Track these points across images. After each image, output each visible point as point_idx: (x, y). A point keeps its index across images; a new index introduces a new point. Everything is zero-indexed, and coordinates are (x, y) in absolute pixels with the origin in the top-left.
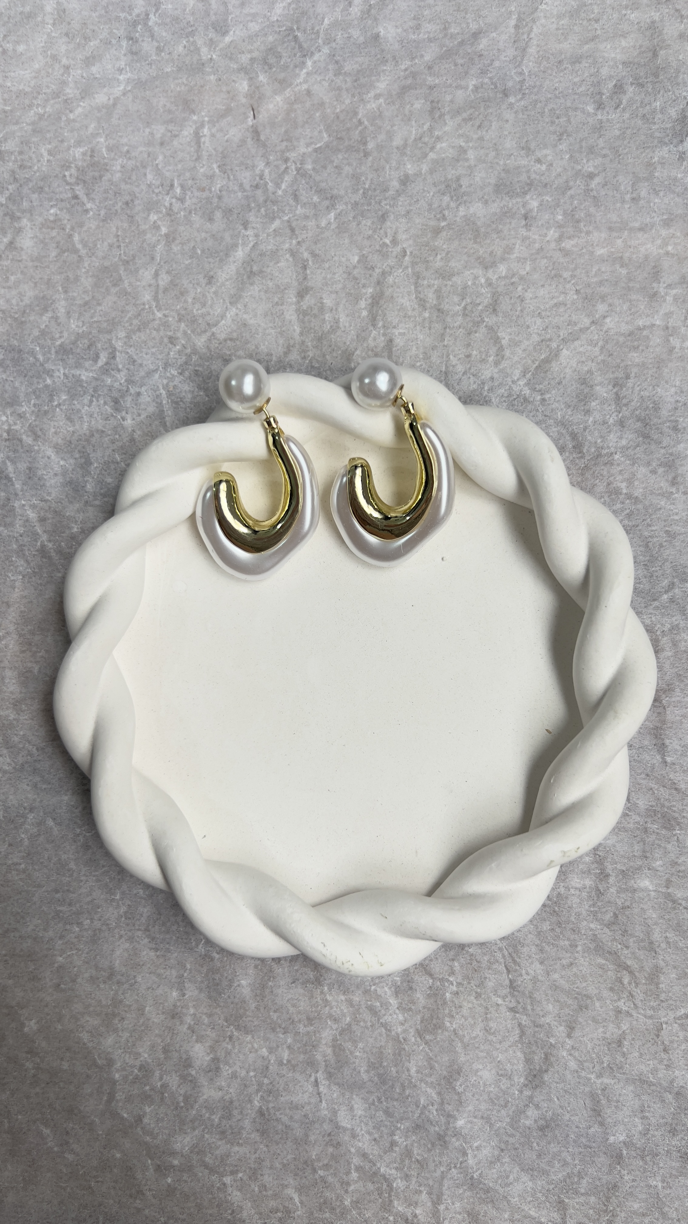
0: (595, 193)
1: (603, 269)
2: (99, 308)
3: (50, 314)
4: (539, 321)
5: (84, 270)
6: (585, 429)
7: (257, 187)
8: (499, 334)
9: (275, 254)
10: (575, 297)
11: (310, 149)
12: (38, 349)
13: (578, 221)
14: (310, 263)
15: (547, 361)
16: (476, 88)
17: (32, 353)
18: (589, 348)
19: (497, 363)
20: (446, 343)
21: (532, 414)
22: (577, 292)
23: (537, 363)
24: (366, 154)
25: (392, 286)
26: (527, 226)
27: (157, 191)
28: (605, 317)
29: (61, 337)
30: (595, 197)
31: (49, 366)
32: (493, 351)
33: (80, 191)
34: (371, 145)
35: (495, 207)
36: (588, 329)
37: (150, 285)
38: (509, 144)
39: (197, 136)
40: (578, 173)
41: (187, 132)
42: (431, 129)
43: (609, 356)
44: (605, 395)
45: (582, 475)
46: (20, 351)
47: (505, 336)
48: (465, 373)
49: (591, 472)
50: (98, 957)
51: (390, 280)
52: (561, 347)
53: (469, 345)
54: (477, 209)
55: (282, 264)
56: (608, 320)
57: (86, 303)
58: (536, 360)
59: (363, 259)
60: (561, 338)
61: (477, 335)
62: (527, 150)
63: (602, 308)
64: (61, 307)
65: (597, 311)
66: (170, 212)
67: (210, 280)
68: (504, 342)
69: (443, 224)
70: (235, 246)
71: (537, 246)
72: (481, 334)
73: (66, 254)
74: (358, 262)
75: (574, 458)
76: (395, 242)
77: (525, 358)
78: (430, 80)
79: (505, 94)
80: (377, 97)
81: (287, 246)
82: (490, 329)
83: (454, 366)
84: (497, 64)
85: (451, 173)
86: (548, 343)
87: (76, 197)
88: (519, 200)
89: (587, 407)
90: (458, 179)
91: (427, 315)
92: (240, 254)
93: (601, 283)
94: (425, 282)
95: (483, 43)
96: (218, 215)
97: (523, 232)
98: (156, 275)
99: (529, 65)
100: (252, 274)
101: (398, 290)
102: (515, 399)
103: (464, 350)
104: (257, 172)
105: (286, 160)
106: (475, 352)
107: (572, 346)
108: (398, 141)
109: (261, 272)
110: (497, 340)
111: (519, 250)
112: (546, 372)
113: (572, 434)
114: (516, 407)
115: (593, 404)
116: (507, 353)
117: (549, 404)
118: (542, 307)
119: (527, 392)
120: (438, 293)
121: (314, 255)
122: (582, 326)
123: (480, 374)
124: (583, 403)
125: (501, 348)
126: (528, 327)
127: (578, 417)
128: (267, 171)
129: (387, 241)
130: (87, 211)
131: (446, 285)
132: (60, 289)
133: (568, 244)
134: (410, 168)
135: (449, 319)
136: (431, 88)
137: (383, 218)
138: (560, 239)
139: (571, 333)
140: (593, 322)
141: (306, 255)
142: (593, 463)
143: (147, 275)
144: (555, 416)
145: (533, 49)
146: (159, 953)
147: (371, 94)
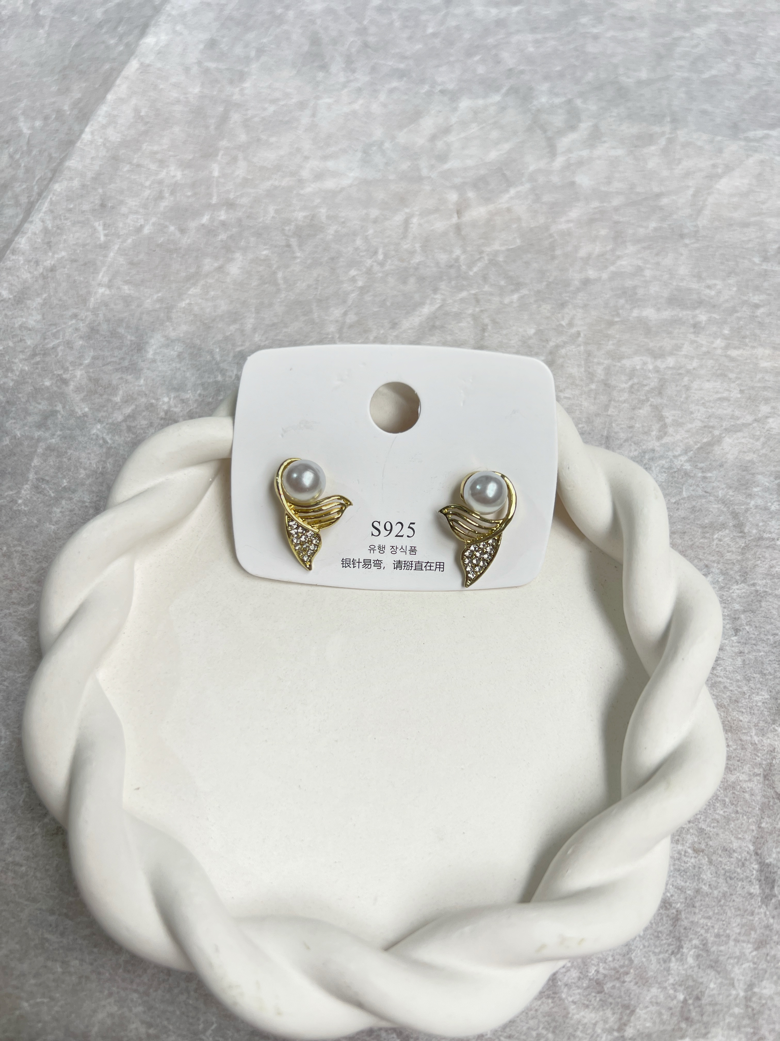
0: (760, 320)
1: (767, 378)
2: (285, 330)
3: (237, 326)
4: (703, 410)
5: (279, 300)
6: (747, 510)
7: (451, 267)
8: (663, 414)
9: (458, 316)
10: (739, 396)
11: (503, 248)
12: (218, 350)
13: (744, 337)
14: (489, 327)
15: (710, 444)
16: (656, 229)
17: (211, 352)
18: (751, 441)
19: (659, 438)
20: (609, 413)
21: (692, 488)
22: (742, 391)
23: (699, 445)
24: (553, 258)
25: (564, 358)
26: (696, 333)
27: (361, 254)
28: (767, 417)
29: (242, 345)
30: (759, 323)
31: (223, 365)
32: (656, 427)
33: (294, 242)
34: (558, 252)
35: (667, 314)
36: (750, 424)
37: (337, 321)
38: (683, 270)
39: (407, 222)
40: (745, 302)
41: (399, 218)
42: (613, 250)
43: (771, 451)
44: (767, 484)
45: (743, 554)
46: (200, 349)
47: (669, 415)
48: (626, 440)
49: (752, 552)
50: (73, 1015)
51: (563, 351)
52: (724, 435)
53: (632, 418)
54: (649, 313)
55: (463, 324)
56: (770, 420)
57: (274, 325)
58: (698, 442)
59: (539, 332)
60: (723, 428)
61: (641, 411)
62: (699, 277)
63: (765, 409)
64: (250, 322)
65: (759, 411)
66: (369, 271)
67: (394, 325)
68: (668, 421)
69: (617, 319)
70: (422, 304)
71: (704, 349)
72: (645, 411)
73: (266, 286)
74: (535, 334)
75: (734, 536)
76: (571, 324)
77: (687, 438)
78: (616, 218)
79: (682, 236)
80: (568, 221)
81: (470, 311)
82: (655, 408)
83: (616, 433)
84: (675, 217)
85: (629, 283)
86: (710, 430)
87: (289, 246)
88: (689, 312)
89: (748, 492)
90: (635, 287)
91: (593, 386)
92: (426, 310)
93: (765, 388)
94: (596, 360)
95: (665, 201)
96: (412, 280)
97: (692, 337)
98: (345, 314)
99: (703, 222)
100: (434, 327)
101: (569, 361)
102: (675, 472)
103: (627, 422)
104: (454, 256)
105: (481, 252)
106: (637, 425)
107: (735, 436)
108: (582, 253)
109: (442, 327)
110: (661, 418)
111: (687, 349)
112: (708, 453)
113: (732, 513)
114: (675, 479)
115: (755, 490)
116: (671, 430)
117: (710, 482)
118: (707, 399)
119: (688, 467)
120: (608, 370)
121: (494, 322)
122: (744, 422)
123: (641, 444)
124: (744, 487)
125: (665, 426)
126: (692, 413)
127: (741, 498)
128: (463, 257)
129: (564, 323)
130: (295, 258)
131: (615, 366)
132: (253, 310)
133: (734, 353)
134: (592, 273)
135: (615, 393)
136: (617, 223)
137: (563, 305)
138: (727, 347)
139: (733, 426)
140: (756, 420)
141: (487, 321)
142: (754, 543)
143: (337, 312)
144: (716, 494)
145: (707, 212)
146: (151, 1031)
147: (564, 219)
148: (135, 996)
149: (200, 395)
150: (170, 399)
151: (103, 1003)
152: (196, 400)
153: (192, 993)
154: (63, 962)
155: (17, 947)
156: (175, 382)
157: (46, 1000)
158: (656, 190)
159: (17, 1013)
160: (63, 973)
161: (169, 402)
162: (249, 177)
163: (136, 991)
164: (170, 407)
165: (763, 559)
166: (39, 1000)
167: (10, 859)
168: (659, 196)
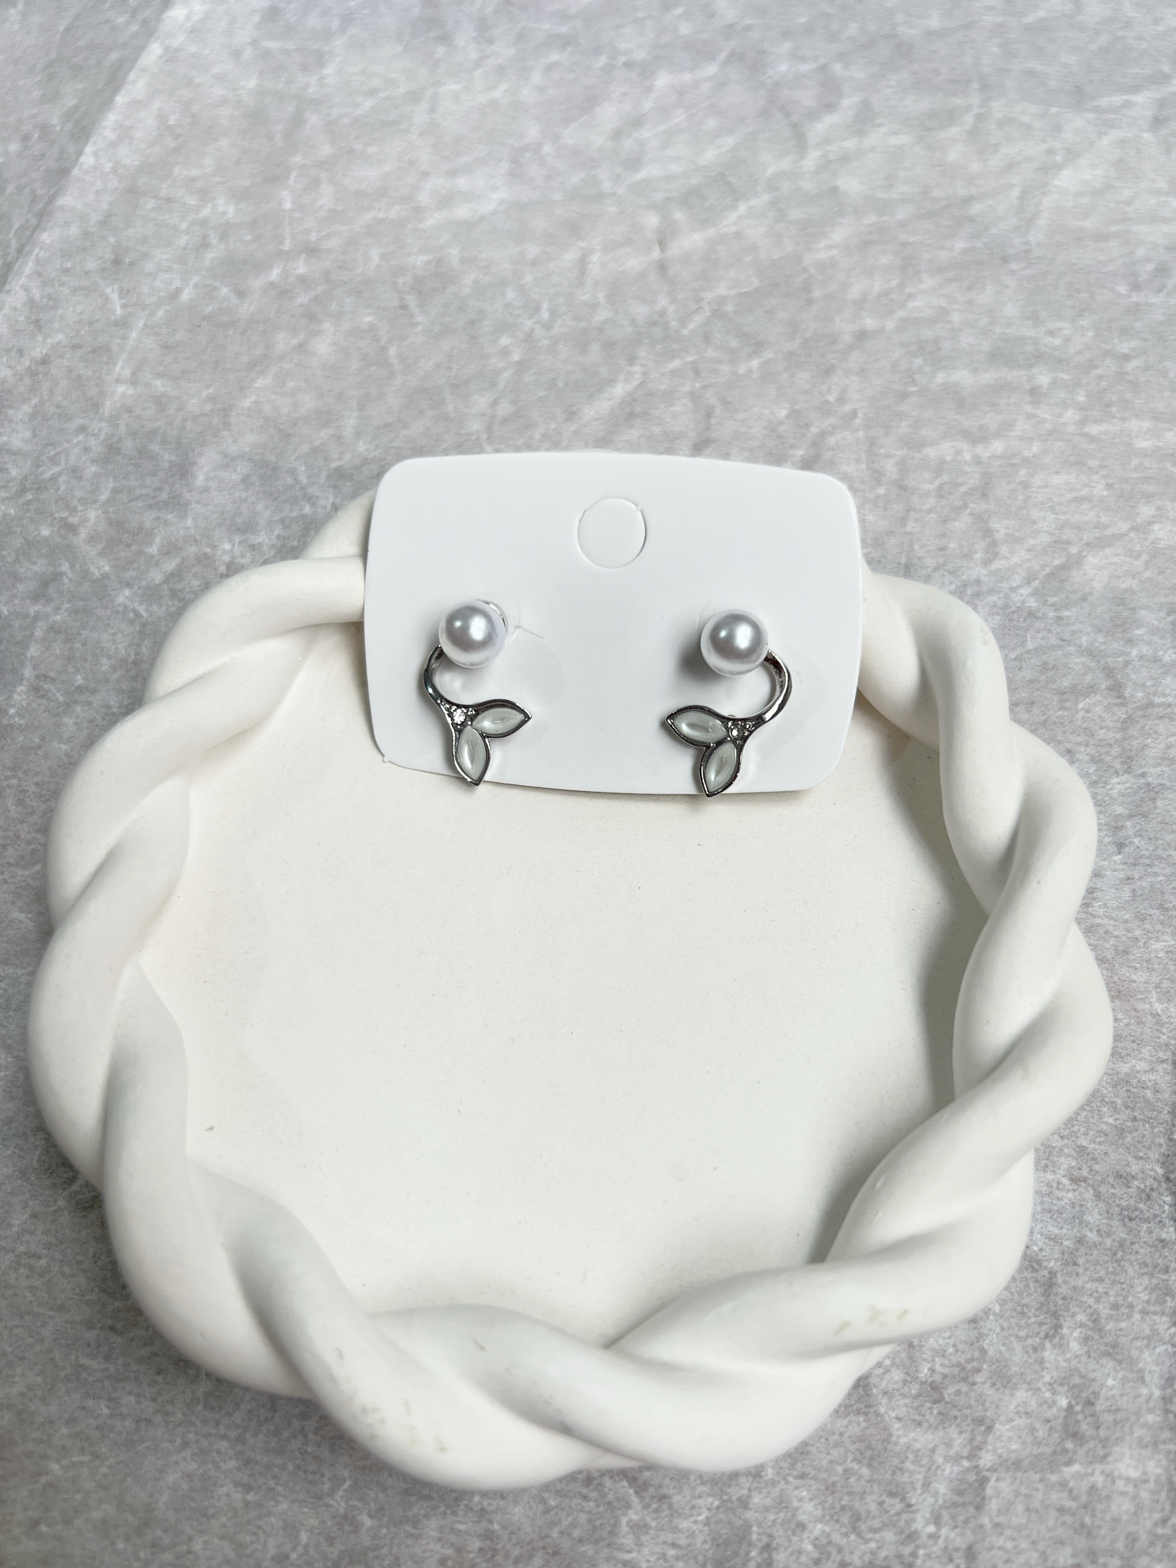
0: (1131, 377)
1: (1147, 464)
2: (404, 432)
3: (330, 431)
4: (1051, 517)
5: (393, 389)
6: (1126, 664)
7: (655, 324)
8: (991, 525)
9: (669, 396)
10: (1105, 493)
11: (733, 292)
12: (303, 468)
13: (1108, 405)
14: (718, 411)
15: (1064, 567)
16: (965, 251)
17: (293, 472)
18: (1128, 559)
19: (986, 563)
20: (908, 529)
21: (1040, 636)
22: (1109, 486)
23: (1048, 570)
24: (810, 302)
25: (833, 450)
26: (1035, 403)
27: (516, 312)
28: (1150, 523)
29: (339, 459)
30: (1131, 382)
31: (313, 491)
32: (981, 546)
34: (817, 293)
35: (988, 377)
36: (1125, 535)
37: (483, 415)
38: (1010, 310)
40: (1107, 353)
42: (901, 286)
43: (1159, 573)
44: (1155, 623)
45: (1124, 730)
46: (275, 469)
47: (1000, 527)
48: (936, 569)
49: (1138, 727)
51: (832, 440)
52: (1085, 553)
53: (944, 535)
54: (962, 376)
55: (677, 408)
56: (1156, 527)
57: (387, 425)
58: (1047, 566)
59: (794, 414)
60: (1084, 542)
61: (956, 524)
62: (1035, 319)
63: (1146, 511)
64: (350, 424)
65: (1138, 514)
66: (529, 338)
67: (571, 415)
68: (999, 535)
69: (913, 389)
70: (612, 381)
71: (1048, 426)
72: (962, 523)
73: (373, 368)
74: (788, 417)
75: (1109, 704)
76: (842, 400)
77: (1029, 560)
78: (903, 237)
79: (1005, 259)
80: (829, 247)
81: (686, 388)
82: (980, 518)
83: (919, 558)
84: (994, 231)
85: (928, 334)
86: (1064, 546)
87: (404, 307)
88: (1023, 372)
89: (1127, 636)
90: (937, 340)
91: (881, 491)
92: (619, 390)
93: (1145, 480)
94: (882, 451)
95: (976, 208)
96: (595, 347)
97: (1028, 408)
98: (495, 403)
99: (1036, 236)
100: (631, 415)
101: (841, 455)
102: (1013, 612)
103: (937, 542)
104: (658, 308)
105: (699, 300)
106: (952, 545)
107: (1101, 553)
108: (855, 292)
109: (645, 413)
110: (987, 532)
111: (1022, 426)
112: (1062, 581)
113: (1105, 668)
114: (1015, 623)
115: (1138, 632)
116: (1004, 549)
117: (1068, 625)
118: (1056, 500)
119: (1032, 603)
120: (902, 465)
121: (725, 402)
122: (1116, 531)
123: (960, 573)
124: (1121, 629)
125: (994, 544)
126: (1034, 522)
127: (1116, 645)
128: (671, 309)
129: (831, 398)
130: (414, 325)
131: (913, 458)
132: (354, 405)
133: (1094, 429)
134: (869, 322)
135: (915, 499)
136: (905, 244)
137: (829, 371)
138: (1083, 422)
139: (1099, 538)
140: (1133, 528)
141: (713, 401)
142: (1141, 713)
143: (481, 402)
144: (1078, 642)
145: (1042, 222)
146: (250, 1497)
147: (822, 244)
148: (223, 1445)
149: (279, 537)
150: (233, 545)
151: (175, 1458)
152: (274, 546)
153: (311, 1436)
154: (110, 1400)
155: (39, 1379)
156: (239, 520)
157: (86, 1458)
158: (962, 192)
159: (43, 1480)
160: (112, 1416)
161: (232, 551)
162: (339, 208)
163: (224, 1437)
164: (234, 557)
165: (1156, 736)
166: (75, 1459)
167: (22, 1249)
168: (967, 201)
